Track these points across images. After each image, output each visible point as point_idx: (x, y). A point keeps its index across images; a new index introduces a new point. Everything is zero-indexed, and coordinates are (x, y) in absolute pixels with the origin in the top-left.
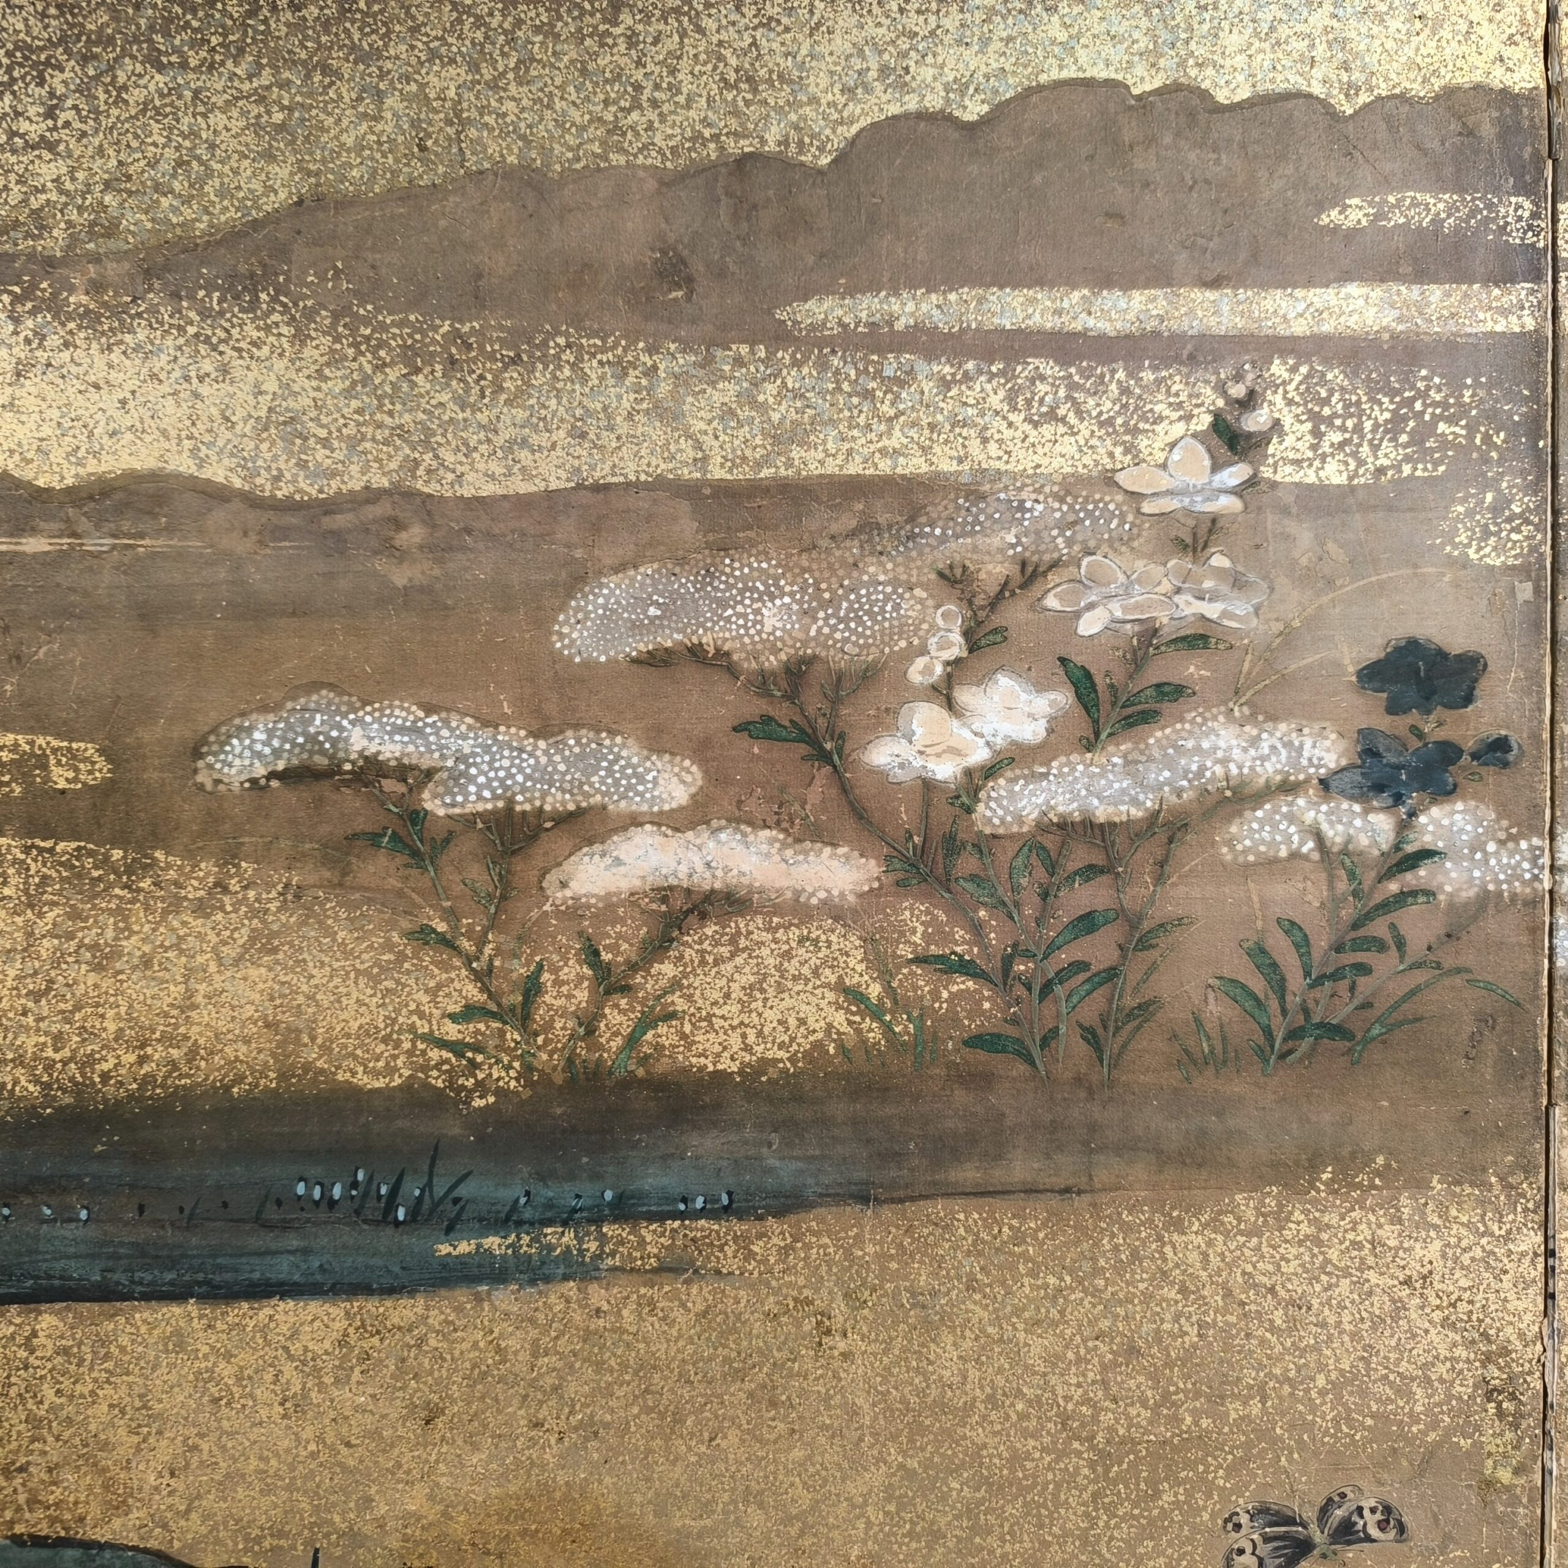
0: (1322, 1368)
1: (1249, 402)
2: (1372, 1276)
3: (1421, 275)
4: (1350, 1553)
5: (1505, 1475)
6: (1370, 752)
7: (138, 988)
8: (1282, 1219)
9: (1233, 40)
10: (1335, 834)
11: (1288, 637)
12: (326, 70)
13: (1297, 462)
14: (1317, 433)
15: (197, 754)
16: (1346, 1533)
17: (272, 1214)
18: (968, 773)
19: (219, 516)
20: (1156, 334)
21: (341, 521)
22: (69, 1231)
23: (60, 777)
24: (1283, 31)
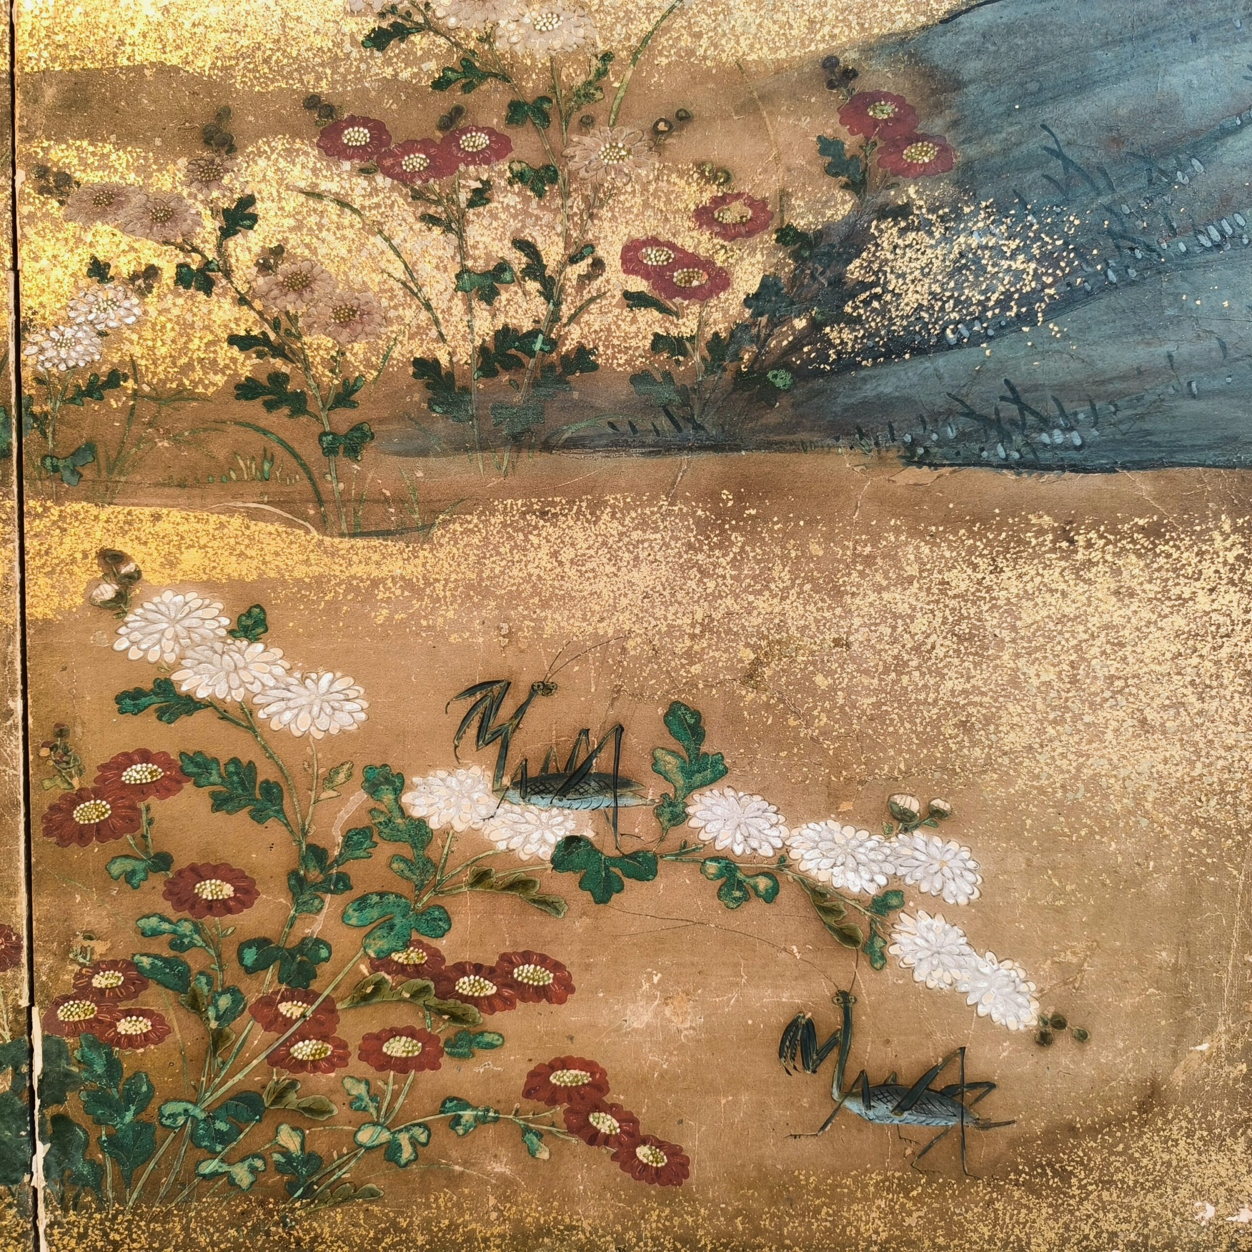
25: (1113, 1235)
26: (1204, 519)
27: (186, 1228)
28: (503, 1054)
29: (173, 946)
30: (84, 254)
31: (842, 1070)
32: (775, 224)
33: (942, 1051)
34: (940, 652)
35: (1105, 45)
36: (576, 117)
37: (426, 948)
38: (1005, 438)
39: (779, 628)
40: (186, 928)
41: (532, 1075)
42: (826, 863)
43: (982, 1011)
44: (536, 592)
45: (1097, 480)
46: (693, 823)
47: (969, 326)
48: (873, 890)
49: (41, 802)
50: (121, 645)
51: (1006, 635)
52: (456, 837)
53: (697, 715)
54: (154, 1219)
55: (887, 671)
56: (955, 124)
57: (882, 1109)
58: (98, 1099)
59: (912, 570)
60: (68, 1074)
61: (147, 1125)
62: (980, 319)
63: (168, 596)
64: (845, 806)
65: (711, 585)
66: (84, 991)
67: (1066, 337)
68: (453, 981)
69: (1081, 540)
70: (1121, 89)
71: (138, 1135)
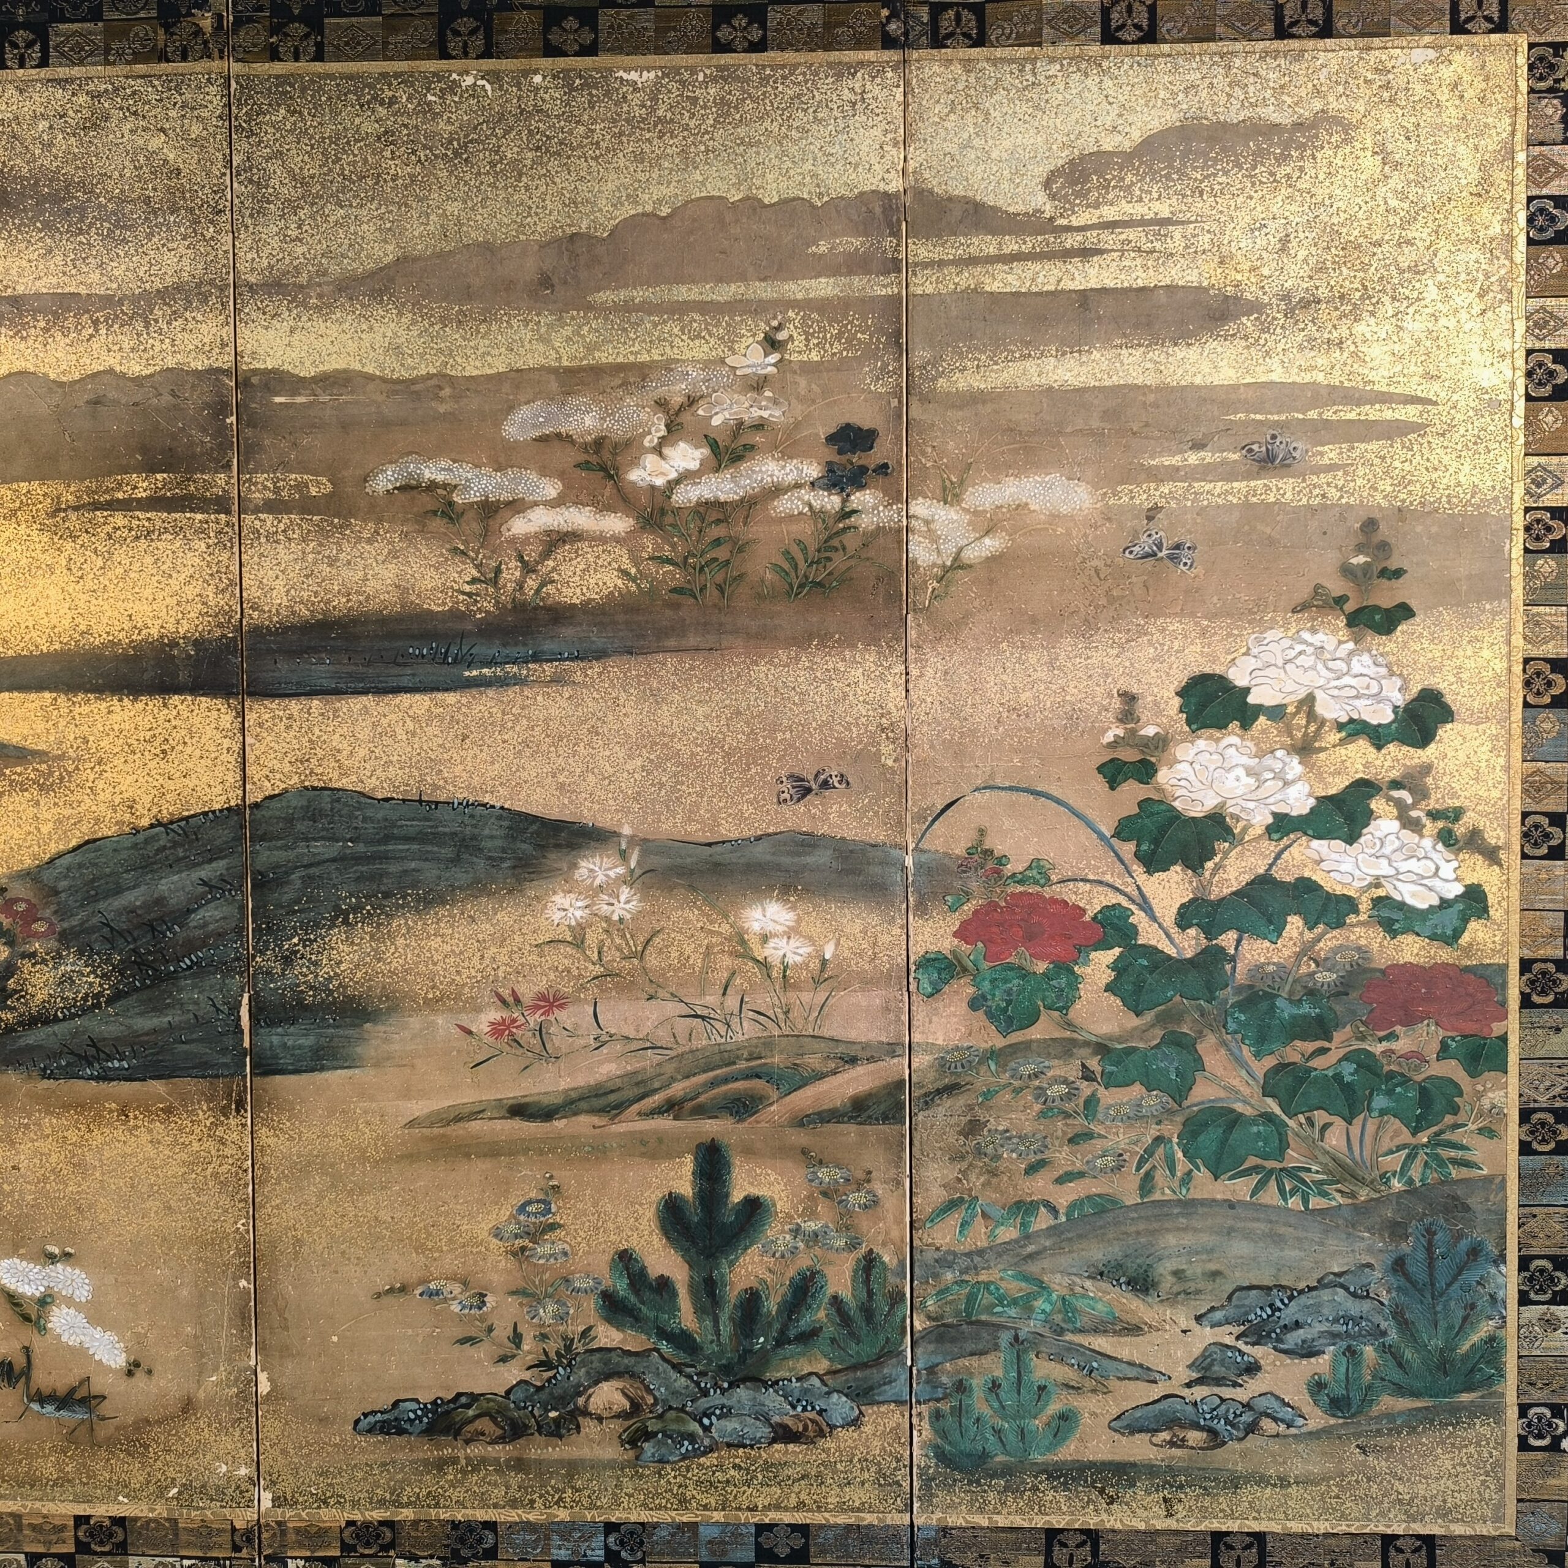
0: (815, 719)
1: (779, 328)
2: (835, 683)
3: (850, 272)
4: (827, 793)
5: (890, 763)
6: (831, 471)
7: (346, 573)
8: (797, 660)
9: (770, 177)
10: (817, 504)
11: (797, 425)
12: (406, 205)
13: (800, 352)
14: (807, 340)
15: (366, 481)
16: (825, 785)
17: (400, 660)
18: (669, 482)
19: (371, 386)
20: (741, 301)
21: (417, 387)
22: (322, 668)
23: (314, 491)
24: (792, 172)
25: (174, 1479)
26: (193, 1104)
33: (78, 1378)
34: (65, 1172)
35: (127, 871)
38: (90, 1065)
42: (14, 1280)
43: (97, 1358)
45: (136, 1085)
47: (69, 1009)
48: (38, 1294)
51: (97, 1163)
55: (39, 1182)
56: (56, 912)
57: (49, 1408)
59: (48, 1131)
62: (74, 1006)
64: (22, 1251)
67: (117, 1014)
69: (131, 1115)
70: (136, 892)
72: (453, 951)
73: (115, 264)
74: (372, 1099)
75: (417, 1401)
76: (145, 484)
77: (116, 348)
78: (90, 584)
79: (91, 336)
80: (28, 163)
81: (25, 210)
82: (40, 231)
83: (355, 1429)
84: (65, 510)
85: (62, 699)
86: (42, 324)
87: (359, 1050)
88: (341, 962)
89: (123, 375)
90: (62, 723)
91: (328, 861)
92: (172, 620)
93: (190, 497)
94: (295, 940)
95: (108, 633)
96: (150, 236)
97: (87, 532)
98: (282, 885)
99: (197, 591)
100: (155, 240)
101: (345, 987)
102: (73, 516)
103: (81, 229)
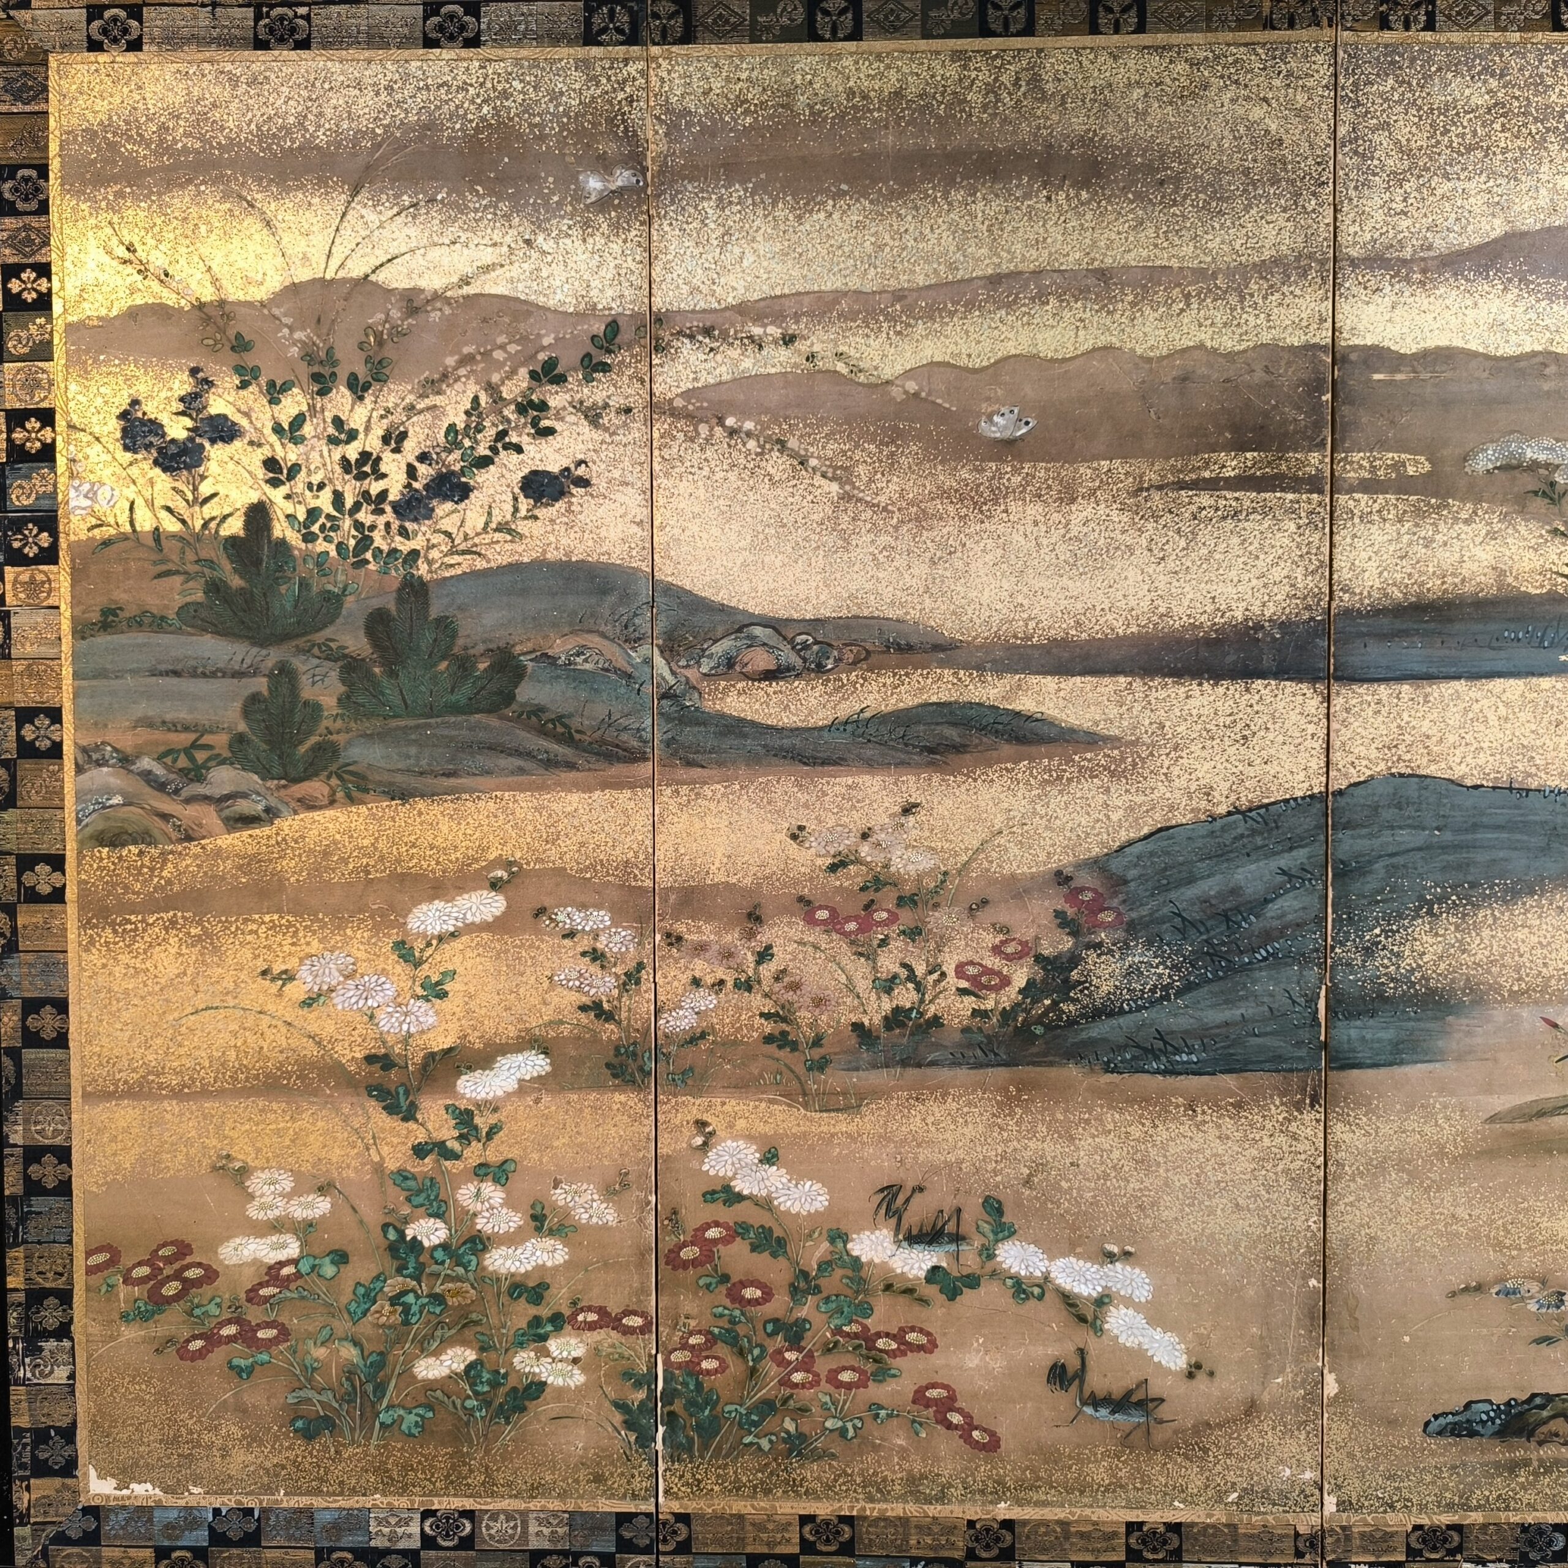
7: (1441, 554)
12: (1516, 179)
15: (1465, 460)
17: (1495, 644)
19: (1474, 364)
21: (1522, 364)
22: (1413, 651)
23: (1411, 471)
25: (1233, 1484)
26: (1265, 1098)
27: (735, 1472)
28: (901, 1380)
29: (730, 1322)
30: (689, 975)
31: (1081, 1391)
32: (1032, 953)
33: (1135, 1381)
34: (1126, 1169)
35: (1201, 860)
36: (931, 902)
37: (861, 1324)
38: (1157, 1058)
39: (1042, 1157)
40: (737, 1313)
41: (916, 1392)
42: (1069, 1280)
43: (1156, 1359)
44: (914, 1139)
45: (1206, 1079)
46: (999, 1259)
47: (1135, 1001)
48: (1095, 1294)
49: (664, 1248)
50: (705, 1168)
51: (1161, 1160)
52: (875, 1265)
53: (999, 1202)
54: (719, 1467)
55: (1099, 1179)
56: (1124, 901)
57: (1103, 1412)
58: (691, 1403)
59: (1111, 1127)
60: (676, 1390)
61: (716, 1417)
62: (1141, 998)
63: (729, 1143)
64: (1079, 1250)
65: (1005, 1134)
66: (684, 1346)
67: (1186, 1006)
68: (875, 1342)
69: (1199, 1110)
70: (1210, 882)
71: (711, 1423)
72: (1540, 943)
73: (1210, 237)
74: (1452, 1094)
75: (1490, 1402)
76: (1234, 463)
77: (1209, 322)
78: (1171, 564)
79: (1182, 310)
80: (1121, 132)
81: (1116, 181)
82: (1132, 202)
83: (1424, 1431)
84: (1148, 489)
85: (1137, 684)
86: (1130, 298)
87: (1440, 1043)
88: (1424, 953)
89: (1215, 350)
90: (1137, 707)
91: (1413, 850)
92: (1258, 603)
93: (1281, 476)
94: (1377, 931)
95: (1189, 616)
96: (1247, 208)
97: (1171, 512)
98: (1364, 874)
99: (1285, 573)
100: (1253, 212)
101: (1428, 980)
102: (1156, 496)
103: (1175, 200)
